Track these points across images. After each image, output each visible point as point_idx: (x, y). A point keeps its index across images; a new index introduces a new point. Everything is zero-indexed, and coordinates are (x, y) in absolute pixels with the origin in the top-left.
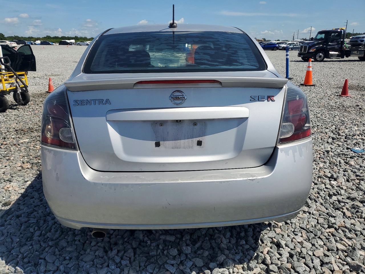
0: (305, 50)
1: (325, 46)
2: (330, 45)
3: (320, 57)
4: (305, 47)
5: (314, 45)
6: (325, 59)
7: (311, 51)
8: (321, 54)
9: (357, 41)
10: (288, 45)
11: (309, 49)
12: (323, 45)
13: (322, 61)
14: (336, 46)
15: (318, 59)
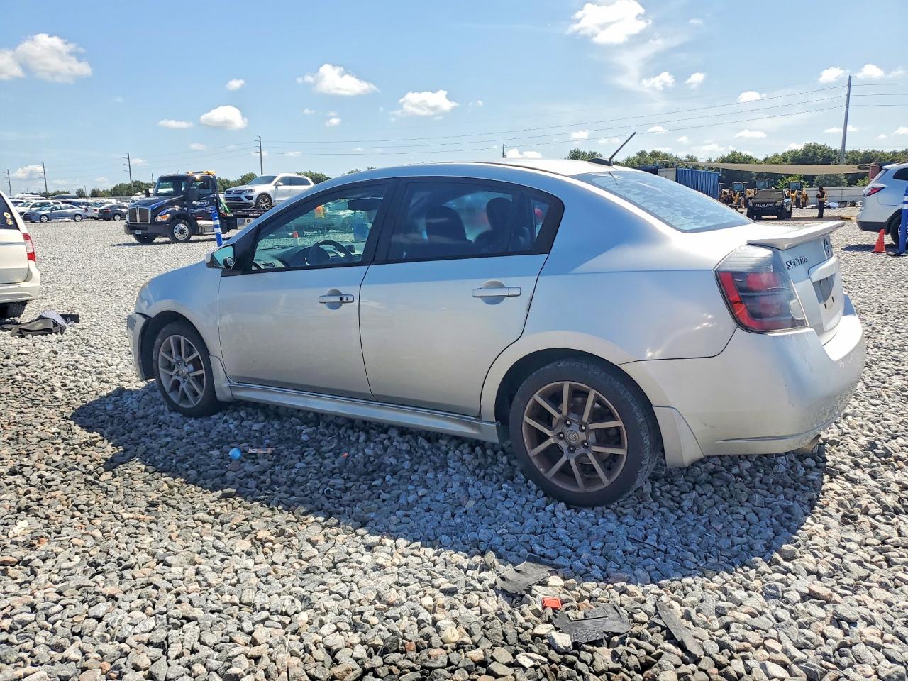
0: (144, 218)
1: (186, 209)
2: (196, 207)
3: (182, 232)
4: (144, 212)
5: (163, 207)
6: (193, 237)
7: (159, 219)
8: (182, 226)
9: (240, 199)
10: (34, 209)
11: (154, 217)
12: (182, 206)
13: (187, 241)
14: (209, 208)
15: (180, 237)
